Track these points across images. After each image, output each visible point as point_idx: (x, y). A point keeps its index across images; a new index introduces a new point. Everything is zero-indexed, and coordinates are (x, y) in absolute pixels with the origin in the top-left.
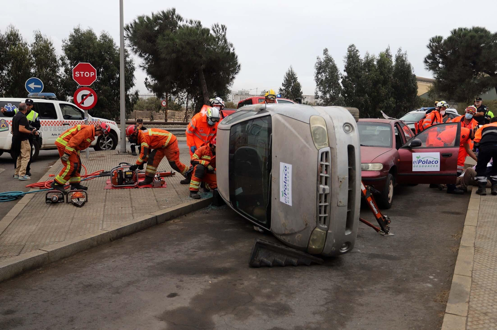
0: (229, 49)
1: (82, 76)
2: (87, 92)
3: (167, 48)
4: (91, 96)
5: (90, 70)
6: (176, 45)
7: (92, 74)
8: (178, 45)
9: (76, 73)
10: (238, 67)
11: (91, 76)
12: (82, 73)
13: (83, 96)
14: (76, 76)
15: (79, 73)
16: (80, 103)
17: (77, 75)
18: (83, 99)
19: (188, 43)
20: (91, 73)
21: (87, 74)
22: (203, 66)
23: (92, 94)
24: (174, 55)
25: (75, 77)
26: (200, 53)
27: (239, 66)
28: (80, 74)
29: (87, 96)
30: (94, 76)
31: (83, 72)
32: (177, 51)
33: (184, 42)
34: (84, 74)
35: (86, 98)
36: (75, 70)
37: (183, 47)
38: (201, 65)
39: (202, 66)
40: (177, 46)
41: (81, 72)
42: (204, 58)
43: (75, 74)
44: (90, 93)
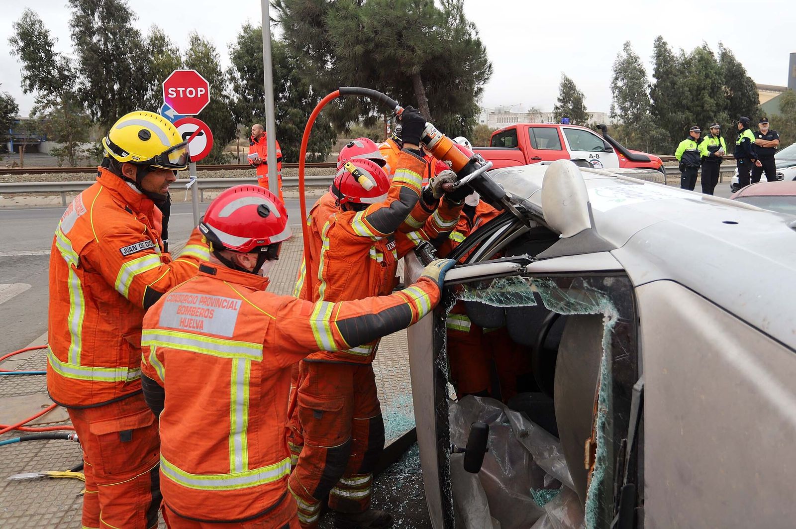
0: (470, 35)
1: (182, 96)
2: (193, 128)
3: (343, 35)
4: (201, 134)
5: (197, 84)
6: (363, 27)
7: (201, 91)
8: (365, 28)
9: (170, 91)
10: (488, 69)
11: (199, 96)
12: (181, 90)
14: (170, 96)
15: (174, 89)
17: (173, 95)
19: (388, 24)
20: (199, 89)
21: (191, 93)
22: (416, 69)
23: (202, 131)
24: (359, 49)
26: (412, 43)
27: (491, 66)
29: (192, 134)
30: (205, 96)
31: (184, 89)
32: (364, 39)
33: (379, 21)
34: (184, 92)
35: (190, 140)
37: (376, 32)
38: (413, 65)
40: (365, 30)
41: (178, 89)
42: (419, 52)
43: (167, 93)
44: (200, 129)
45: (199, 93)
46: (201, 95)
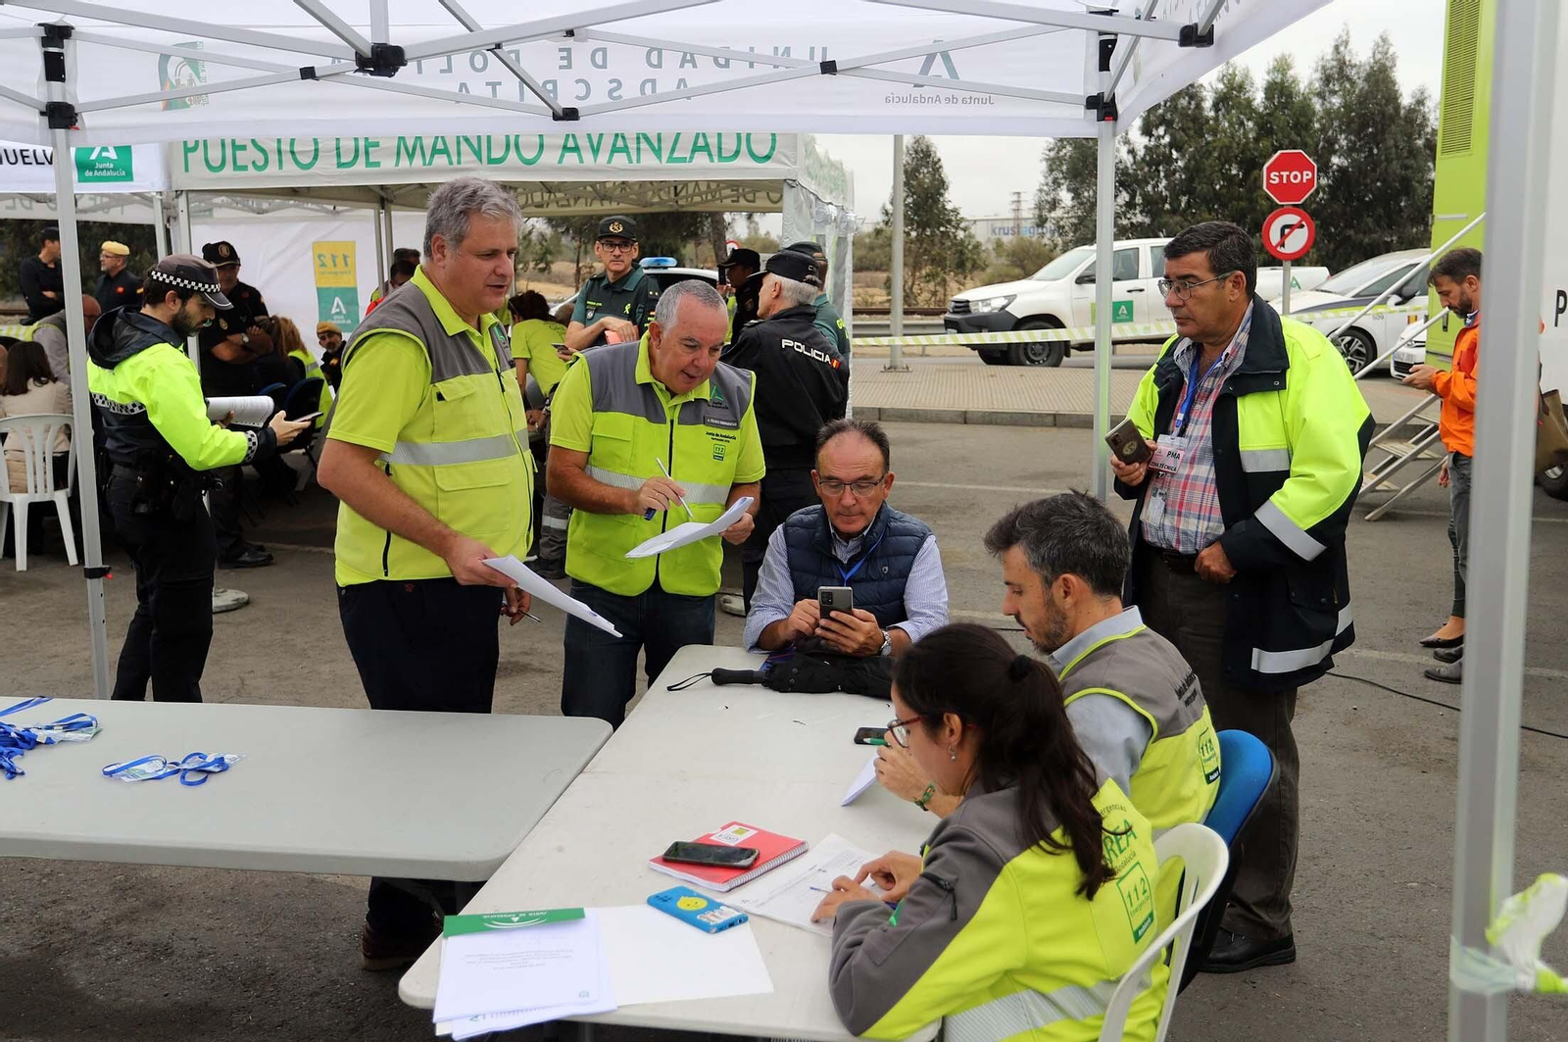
1: (1285, 181)
2: (1293, 219)
4: (1302, 226)
5: (1304, 166)
7: (1307, 175)
9: (1272, 175)
11: (1304, 181)
12: (1285, 174)
13: (1284, 228)
14: (1271, 181)
15: (1277, 174)
16: (1277, 246)
17: (1274, 180)
18: (1283, 235)
20: (1305, 173)
21: (1296, 177)
23: (1304, 223)
25: (1270, 186)
28: (1281, 177)
29: (1291, 227)
30: (1311, 181)
31: (1288, 173)
34: (1288, 176)
35: (1289, 233)
36: (1270, 170)
41: (1282, 173)
43: (1269, 178)
44: (1301, 221)
45: (1305, 178)
46: (1307, 180)
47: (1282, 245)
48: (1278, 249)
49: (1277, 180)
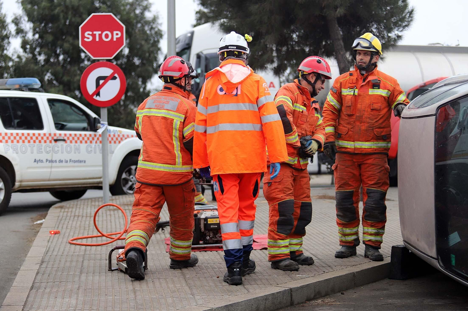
1: (97, 39)
2: (106, 72)
4: (115, 78)
5: (114, 27)
7: (117, 35)
9: (86, 34)
10: (408, 15)
11: (115, 39)
12: (97, 33)
13: (99, 79)
14: (86, 40)
15: (91, 33)
16: (94, 93)
17: (88, 38)
18: (99, 86)
20: (115, 33)
21: (107, 36)
22: (340, 11)
23: (116, 75)
25: (84, 43)
27: (411, 12)
28: (94, 36)
29: (106, 79)
30: (120, 40)
31: (100, 32)
34: (100, 35)
35: (104, 84)
36: (84, 30)
38: (336, 8)
39: (338, 10)
41: (95, 33)
43: (83, 37)
44: (113, 74)
45: (115, 37)
46: (117, 38)
47: (98, 93)
48: (95, 97)
49: (91, 38)
